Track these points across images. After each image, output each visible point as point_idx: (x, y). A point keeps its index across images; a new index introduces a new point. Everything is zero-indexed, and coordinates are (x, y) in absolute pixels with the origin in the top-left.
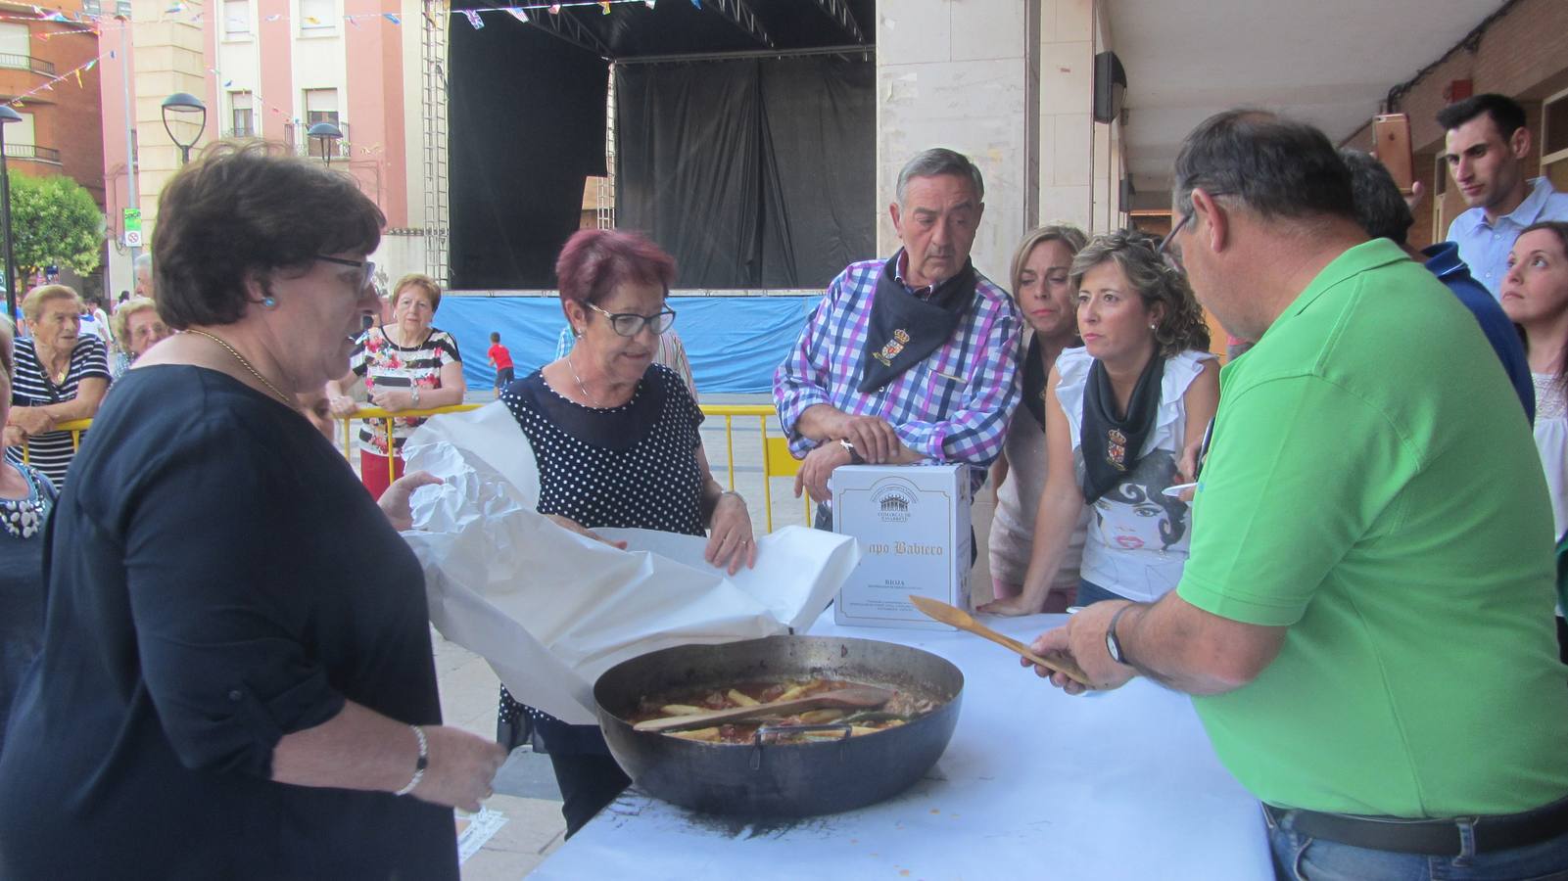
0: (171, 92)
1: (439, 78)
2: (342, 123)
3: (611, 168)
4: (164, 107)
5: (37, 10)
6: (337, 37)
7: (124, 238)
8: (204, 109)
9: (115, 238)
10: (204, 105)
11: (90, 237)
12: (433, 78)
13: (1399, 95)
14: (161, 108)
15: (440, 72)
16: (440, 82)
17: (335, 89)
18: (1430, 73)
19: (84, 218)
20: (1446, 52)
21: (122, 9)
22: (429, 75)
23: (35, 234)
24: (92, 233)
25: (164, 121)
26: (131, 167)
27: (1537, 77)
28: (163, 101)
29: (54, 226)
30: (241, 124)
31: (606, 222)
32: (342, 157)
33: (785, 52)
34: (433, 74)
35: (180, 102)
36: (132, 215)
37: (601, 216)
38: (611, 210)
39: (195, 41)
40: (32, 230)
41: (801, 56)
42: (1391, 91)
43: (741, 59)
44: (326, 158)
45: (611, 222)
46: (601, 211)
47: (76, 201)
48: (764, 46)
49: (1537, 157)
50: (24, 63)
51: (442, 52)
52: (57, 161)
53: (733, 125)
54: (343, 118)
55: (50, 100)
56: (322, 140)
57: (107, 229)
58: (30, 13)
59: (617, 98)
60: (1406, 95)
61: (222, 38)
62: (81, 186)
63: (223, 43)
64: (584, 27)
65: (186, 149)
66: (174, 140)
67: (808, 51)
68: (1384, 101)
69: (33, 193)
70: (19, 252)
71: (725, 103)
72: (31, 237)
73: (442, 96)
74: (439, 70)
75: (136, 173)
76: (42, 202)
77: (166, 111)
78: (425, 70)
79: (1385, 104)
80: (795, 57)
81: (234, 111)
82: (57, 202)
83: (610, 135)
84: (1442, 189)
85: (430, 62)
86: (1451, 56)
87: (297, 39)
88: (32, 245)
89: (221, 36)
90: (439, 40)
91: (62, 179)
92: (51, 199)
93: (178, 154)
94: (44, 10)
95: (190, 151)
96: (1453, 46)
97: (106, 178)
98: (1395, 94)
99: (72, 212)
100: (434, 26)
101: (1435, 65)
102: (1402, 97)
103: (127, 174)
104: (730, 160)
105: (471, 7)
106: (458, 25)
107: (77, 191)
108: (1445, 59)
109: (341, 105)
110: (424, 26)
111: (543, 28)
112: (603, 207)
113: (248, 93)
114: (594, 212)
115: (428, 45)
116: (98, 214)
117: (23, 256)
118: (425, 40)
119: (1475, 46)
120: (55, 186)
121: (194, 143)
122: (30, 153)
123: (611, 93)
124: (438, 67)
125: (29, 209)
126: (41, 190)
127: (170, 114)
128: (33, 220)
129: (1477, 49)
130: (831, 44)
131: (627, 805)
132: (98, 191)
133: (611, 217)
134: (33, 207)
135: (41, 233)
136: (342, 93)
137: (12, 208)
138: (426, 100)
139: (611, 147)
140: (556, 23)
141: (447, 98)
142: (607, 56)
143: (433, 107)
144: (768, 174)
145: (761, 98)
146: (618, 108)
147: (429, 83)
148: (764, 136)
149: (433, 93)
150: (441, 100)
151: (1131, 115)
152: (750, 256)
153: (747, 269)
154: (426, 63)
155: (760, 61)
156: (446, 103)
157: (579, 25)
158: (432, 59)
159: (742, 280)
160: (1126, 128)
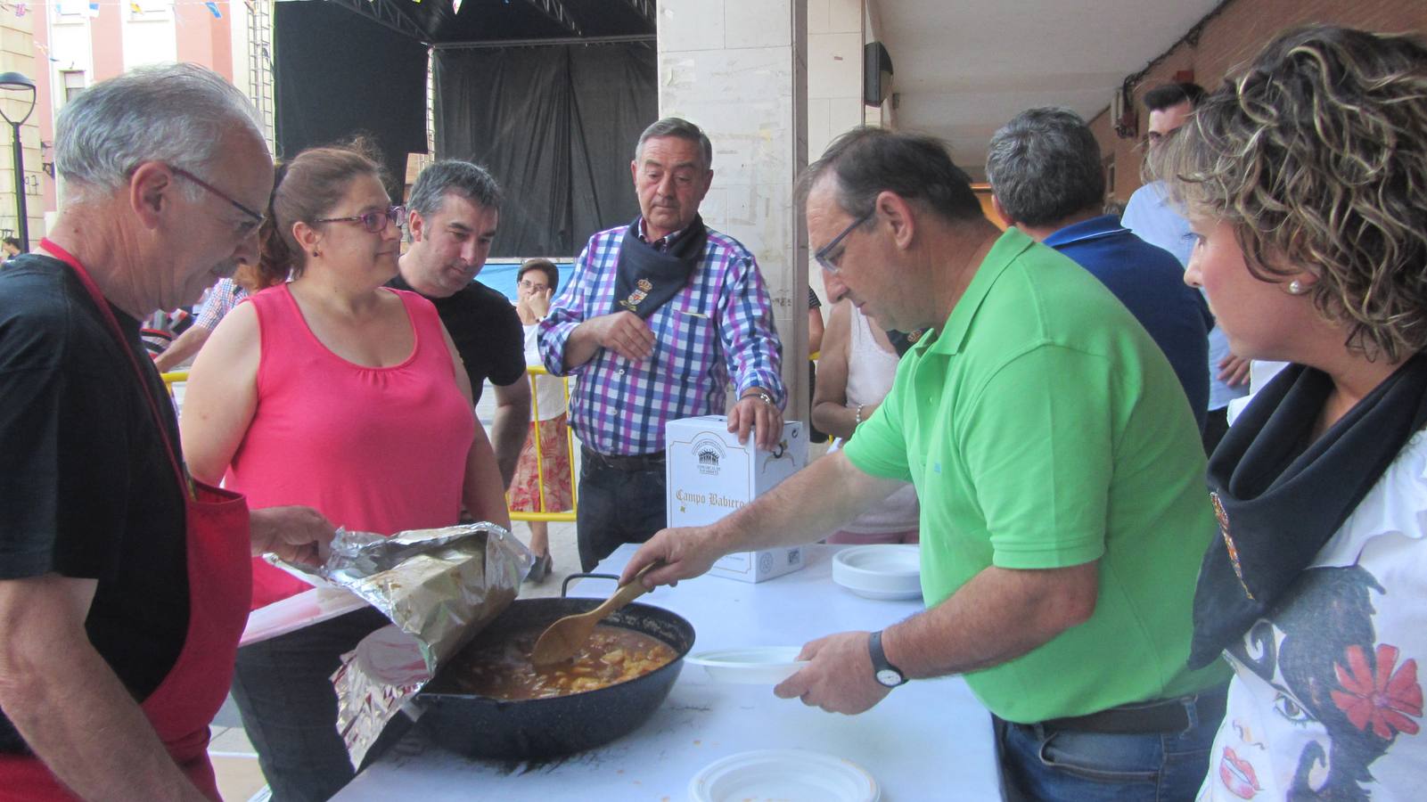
1: (264, 60)
3: (431, 146)
6: (167, 21)
8: (34, 88)
10: (34, 83)
12: (259, 60)
13: (1133, 83)
15: (266, 54)
16: (267, 64)
20: (1171, 46)
22: (255, 58)
33: (592, 39)
34: (259, 57)
35: (9, 80)
39: (25, 23)
41: (607, 44)
42: (1125, 79)
43: (551, 46)
48: (574, 34)
51: (268, 36)
53: (544, 106)
59: (435, 80)
60: (1138, 84)
61: (54, 21)
63: (56, 25)
64: (405, 16)
65: (16, 126)
66: (5, 117)
67: (612, 39)
68: (1120, 88)
71: (536, 85)
73: (268, 77)
74: (265, 52)
78: (252, 53)
79: (1121, 92)
80: (601, 44)
81: (67, 89)
83: (430, 115)
85: (256, 45)
87: (129, 22)
89: (52, 17)
90: (265, 25)
93: (8, 130)
95: (21, 128)
96: (1177, 41)
98: (1130, 82)
101: (1163, 57)
102: (1134, 86)
104: (541, 141)
108: (1170, 52)
111: (364, 14)
113: (81, 72)
115: (254, 29)
118: (251, 25)
119: (1195, 41)
121: (25, 119)
123: (430, 76)
124: (264, 50)
129: (1196, 44)
130: (632, 32)
138: (253, 81)
139: (431, 126)
140: (377, 11)
141: (273, 79)
142: (425, 41)
143: (260, 88)
144: (576, 151)
145: (570, 82)
146: (436, 90)
147: (256, 65)
148: (573, 117)
149: (260, 75)
150: (267, 81)
151: (902, 99)
152: (562, 227)
153: (560, 238)
154: (252, 45)
155: (568, 47)
156: (273, 83)
157: (399, 13)
158: (258, 43)
159: (555, 249)
160: (897, 109)
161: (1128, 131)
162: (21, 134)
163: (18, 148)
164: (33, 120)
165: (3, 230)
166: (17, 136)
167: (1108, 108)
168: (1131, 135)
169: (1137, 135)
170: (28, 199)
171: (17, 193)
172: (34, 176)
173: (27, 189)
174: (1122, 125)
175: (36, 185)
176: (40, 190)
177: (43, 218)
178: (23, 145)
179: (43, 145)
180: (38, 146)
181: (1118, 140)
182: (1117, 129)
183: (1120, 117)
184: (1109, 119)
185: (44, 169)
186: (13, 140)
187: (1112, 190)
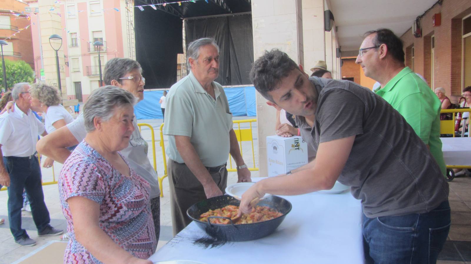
0: (52, 34)
2: (104, 41)
4: (50, 39)
5: (11, 11)
6: (101, 16)
7: (41, 78)
8: (61, 39)
9: (38, 78)
10: (61, 37)
11: (30, 78)
12: (130, 27)
13: (419, 19)
14: (49, 39)
16: (132, 27)
17: (102, 31)
18: (429, 12)
19: (28, 72)
20: (432, 5)
21: (37, 10)
23: (14, 78)
24: (31, 77)
25: (50, 43)
26: (41, 57)
27: (459, 12)
28: (49, 37)
29: (19, 75)
30: (74, 43)
31: (184, 67)
32: (104, 51)
33: (236, 14)
34: (130, 25)
35: (54, 37)
36: (43, 71)
37: (182, 66)
38: (185, 64)
39: (58, 18)
40: (13, 77)
41: (240, 15)
42: (417, 17)
43: (222, 17)
44: (99, 52)
45: (185, 67)
46: (182, 64)
47: (26, 68)
48: (229, 12)
49: (461, 36)
50: (9, 27)
51: (132, 19)
52: (20, 56)
53: (221, 36)
54: (104, 40)
55: (17, 38)
56: (97, 46)
57: (36, 76)
58: (9, 12)
59: (185, 30)
60: (422, 19)
62: (27, 63)
63: (68, 19)
64: (175, 9)
65: (57, 51)
66: (53, 48)
67: (242, 13)
68: (415, 21)
69: (13, 66)
70: (9, 84)
71: (218, 30)
72: (13, 79)
75: (43, 58)
76: (16, 69)
77: (50, 40)
78: (128, 24)
79: (416, 22)
80: (238, 15)
81: (72, 39)
82: (20, 68)
83: (184, 41)
84: (433, 47)
86: (434, 6)
87: (90, 17)
88: (13, 81)
89: (67, 17)
90: (131, 15)
91: (21, 61)
92: (18, 68)
93: (54, 52)
94: (13, 11)
95: (58, 52)
96: (434, 3)
97: (34, 60)
99: (25, 71)
100: (129, 11)
101: (430, 9)
102: (420, 19)
103: (40, 59)
105: (140, 5)
106: (137, 10)
107: (26, 65)
108: (433, 7)
109: (103, 35)
110: (127, 11)
111: (162, 10)
112: (183, 63)
113: (76, 33)
114: (180, 64)
115: (128, 17)
116: (32, 71)
117: (11, 85)
118: (127, 15)
119: (441, 3)
120: (20, 63)
121: (59, 49)
122: (12, 54)
124: (131, 23)
125: (12, 71)
126: (15, 65)
127: (52, 41)
128: (13, 74)
129: (442, 4)
131: (176, 240)
132: (32, 65)
133: (185, 66)
134: (13, 70)
135: (16, 77)
136: (104, 32)
137: (7, 71)
138: (128, 33)
139: (184, 45)
140: (166, 9)
141: (134, 32)
142: (182, 18)
143: (130, 35)
144: (231, 51)
145: (229, 28)
146: (186, 33)
147: (129, 28)
148: (230, 40)
149: (130, 31)
150: (132, 33)
151: (339, 28)
152: (227, 76)
153: (227, 80)
154: (127, 22)
155: (228, 17)
156: (134, 34)
157: (173, 9)
158: (130, 21)
159: (225, 83)
160: (338, 32)
161: (418, 35)
162: (58, 54)
163: (57, 58)
164: (62, 49)
165: (54, 84)
166: (57, 54)
167: (411, 28)
168: (420, 37)
169: (422, 37)
170: (61, 74)
171: (57, 72)
172: (62, 66)
173: (60, 70)
174: (416, 34)
175: (63, 69)
176: (64, 71)
177: (65, 79)
178: (59, 57)
179: (65, 57)
180: (63, 57)
181: (415, 38)
182: (415, 35)
183: (415, 30)
184: (411, 32)
185: (66, 64)
186: (56, 55)
187: (413, 56)
